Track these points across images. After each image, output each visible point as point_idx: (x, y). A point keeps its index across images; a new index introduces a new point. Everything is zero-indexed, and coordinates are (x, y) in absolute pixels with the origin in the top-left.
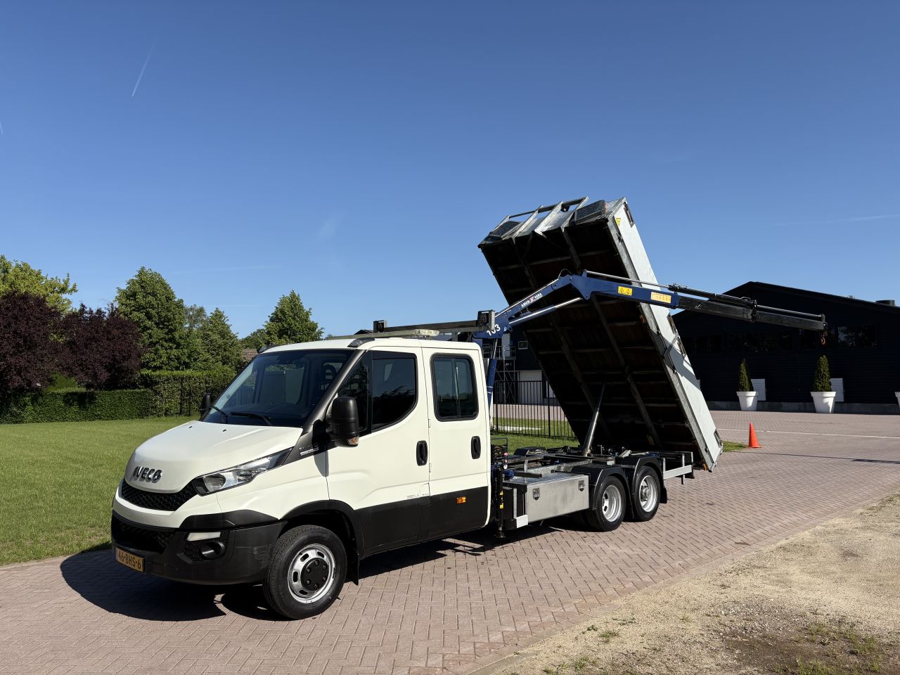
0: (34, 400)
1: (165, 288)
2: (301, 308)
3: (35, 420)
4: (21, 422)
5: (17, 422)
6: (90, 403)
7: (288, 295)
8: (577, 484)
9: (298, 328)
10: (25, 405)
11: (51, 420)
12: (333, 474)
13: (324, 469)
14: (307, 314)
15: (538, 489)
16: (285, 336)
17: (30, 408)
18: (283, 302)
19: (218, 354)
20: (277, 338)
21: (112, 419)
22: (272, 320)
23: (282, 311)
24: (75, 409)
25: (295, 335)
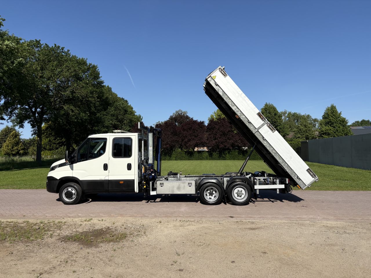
0: (229, 153)
1: (275, 110)
2: (336, 112)
3: (230, 159)
4: (225, 160)
5: (224, 160)
6: (246, 154)
7: (330, 106)
8: (188, 184)
9: (334, 121)
10: (226, 154)
11: (234, 159)
12: (74, 170)
13: (72, 169)
14: (340, 114)
15: (163, 183)
16: (328, 125)
17: (228, 155)
18: (328, 109)
19: (303, 135)
20: (324, 126)
21: (254, 160)
22: (323, 118)
23: (327, 114)
24: (241, 156)
25: (332, 124)
